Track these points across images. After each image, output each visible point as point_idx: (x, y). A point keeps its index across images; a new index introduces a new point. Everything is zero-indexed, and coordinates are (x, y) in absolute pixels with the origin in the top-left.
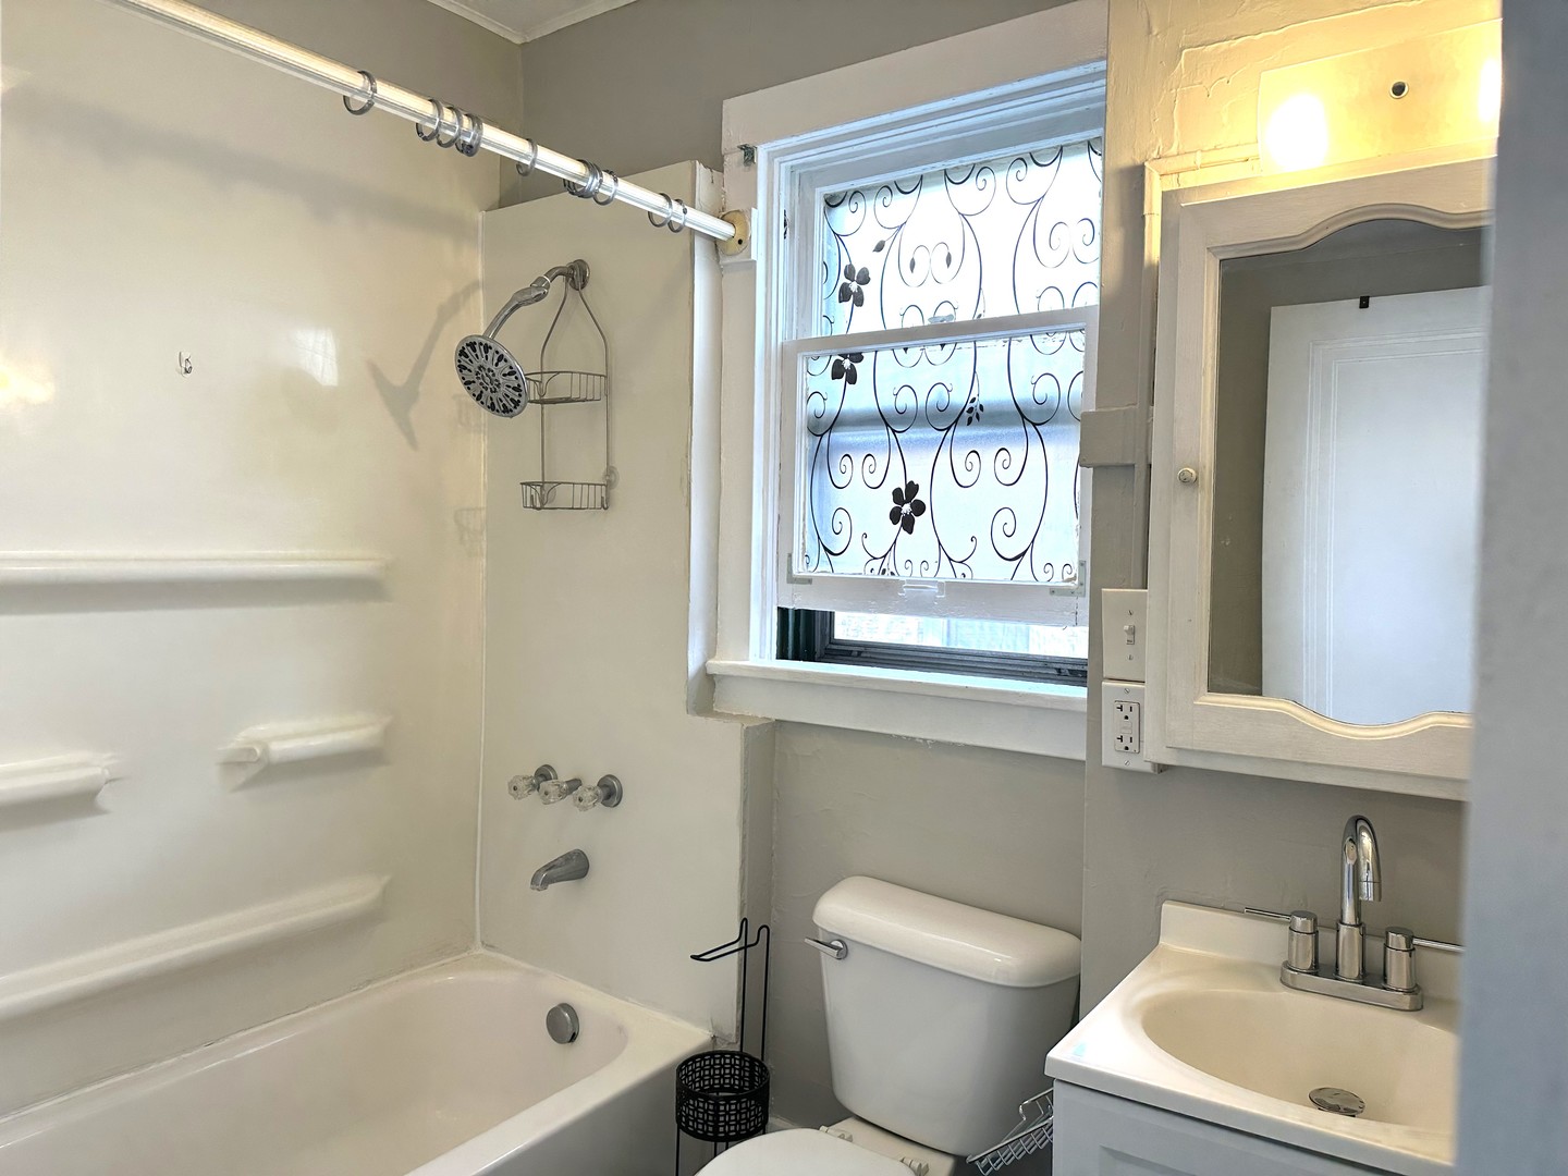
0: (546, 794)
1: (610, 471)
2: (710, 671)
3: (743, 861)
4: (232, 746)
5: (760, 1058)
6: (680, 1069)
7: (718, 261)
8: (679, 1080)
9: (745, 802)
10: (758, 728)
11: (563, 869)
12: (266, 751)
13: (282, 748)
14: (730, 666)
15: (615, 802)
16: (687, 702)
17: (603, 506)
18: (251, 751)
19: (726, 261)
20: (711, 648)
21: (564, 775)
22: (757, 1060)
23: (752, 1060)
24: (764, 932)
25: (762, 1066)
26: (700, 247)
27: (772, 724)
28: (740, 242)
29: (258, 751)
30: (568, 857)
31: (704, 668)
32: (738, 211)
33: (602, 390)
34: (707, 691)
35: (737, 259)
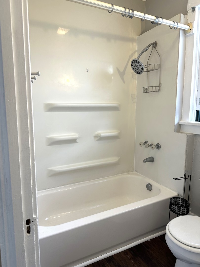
0: (146, 146)
1: (160, 84)
2: (180, 124)
3: (186, 162)
4: (96, 134)
5: (188, 200)
6: (171, 199)
7: (185, 35)
8: (170, 201)
9: (187, 151)
10: (190, 135)
11: (149, 160)
12: (100, 135)
13: (102, 135)
14: (185, 123)
15: (159, 148)
16: (175, 130)
17: (158, 91)
18: (98, 135)
19: (187, 35)
20: (180, 119)
21: (150, 143)
22: (187, 201)
23: (186, 200)
24: (190, 176)
25: (188, 202)
26: (181, 33)
27: (194, 135)
28: (191, 29)
29: (99, 135)
30: (150, 158)
31: (179, 123)
32: (191, 23)
33: (159, 67)
34: (179, 128)
35: (190, 34)
